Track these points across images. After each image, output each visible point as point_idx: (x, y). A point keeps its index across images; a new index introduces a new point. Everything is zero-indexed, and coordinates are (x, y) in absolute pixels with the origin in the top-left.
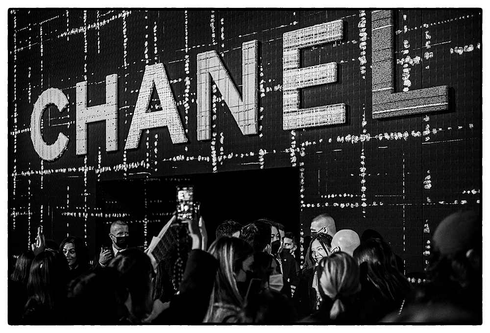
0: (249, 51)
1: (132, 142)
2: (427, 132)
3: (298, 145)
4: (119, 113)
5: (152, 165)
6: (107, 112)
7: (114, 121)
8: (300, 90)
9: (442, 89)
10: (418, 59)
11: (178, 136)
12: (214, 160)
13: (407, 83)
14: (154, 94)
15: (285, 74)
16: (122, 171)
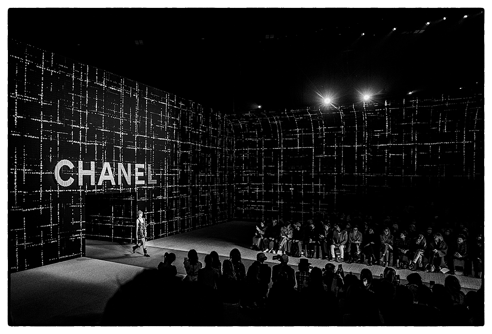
1: (100, 183)
4: (95, 174)
5: (105, 190)
6: (91, 173)
11: (113, 183)
12: (121, 190)
14: (107, 170)
16: (95, 192)
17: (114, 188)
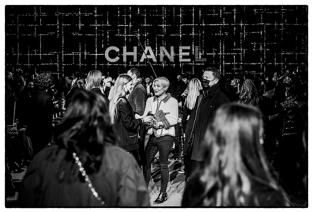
0: (172, 48)
1: (142, 60)
2: (203, 64)
3: (182, 64)
4: (138, 55)
5: (147, 65)
6: (134, 54)
7: (136, 56)
8: (183, 56)
9: (206, 59)
10: (202, 54)
12: (163, 65)
13: (200, 57)
14: (148, 52)
15: (180, 53)
16: (138, 66)
17: (156, 64)
